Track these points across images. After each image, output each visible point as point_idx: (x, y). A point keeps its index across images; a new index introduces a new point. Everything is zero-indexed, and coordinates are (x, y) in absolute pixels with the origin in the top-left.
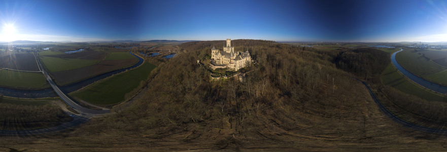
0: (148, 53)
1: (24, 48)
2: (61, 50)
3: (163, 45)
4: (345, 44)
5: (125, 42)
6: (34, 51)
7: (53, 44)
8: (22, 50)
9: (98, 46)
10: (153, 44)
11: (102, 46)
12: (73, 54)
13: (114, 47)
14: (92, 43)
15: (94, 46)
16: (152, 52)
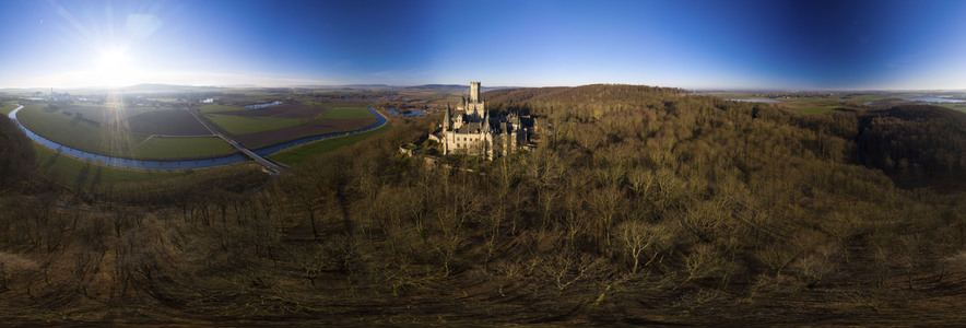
1: (162, 100)
2: (237, 103)
3: (445, 96)
4: (850, 95)
5: (368, 89)
6: (187, 105)
7: (218, 91)
8: (163, 104)
9: (311, 95)
10: (425, 93)
11: (318, 96)
12: (261, 109)
13: (343, 97)
14: (300, 90)
15: (303, 96)
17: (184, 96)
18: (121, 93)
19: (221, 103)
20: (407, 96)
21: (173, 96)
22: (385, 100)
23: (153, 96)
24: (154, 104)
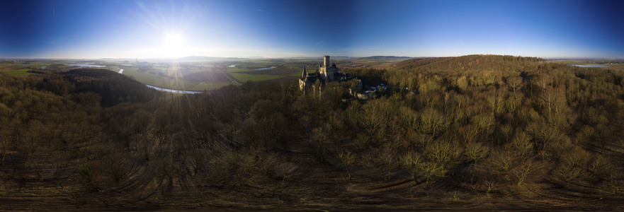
2: (248, 68)
6: (219, 68)
11: (299, 63)
12: (262, 71)
14: (290, 60)
17: (218, 64)
18: (178, 62)
19: (240, 67)
21: (212, 64)
23: (199, 64)
24: (200, 68)
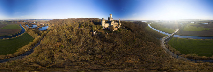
0: (30, 26)
3: (40, 21)
5: (21, 20)
10: (34, 21)
13: (14, 22)
16: (33, 25)
20: (30, 22)
22: (25, 22)
